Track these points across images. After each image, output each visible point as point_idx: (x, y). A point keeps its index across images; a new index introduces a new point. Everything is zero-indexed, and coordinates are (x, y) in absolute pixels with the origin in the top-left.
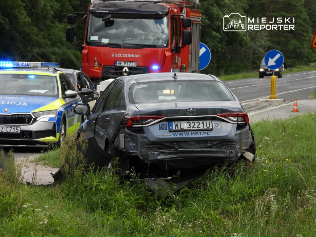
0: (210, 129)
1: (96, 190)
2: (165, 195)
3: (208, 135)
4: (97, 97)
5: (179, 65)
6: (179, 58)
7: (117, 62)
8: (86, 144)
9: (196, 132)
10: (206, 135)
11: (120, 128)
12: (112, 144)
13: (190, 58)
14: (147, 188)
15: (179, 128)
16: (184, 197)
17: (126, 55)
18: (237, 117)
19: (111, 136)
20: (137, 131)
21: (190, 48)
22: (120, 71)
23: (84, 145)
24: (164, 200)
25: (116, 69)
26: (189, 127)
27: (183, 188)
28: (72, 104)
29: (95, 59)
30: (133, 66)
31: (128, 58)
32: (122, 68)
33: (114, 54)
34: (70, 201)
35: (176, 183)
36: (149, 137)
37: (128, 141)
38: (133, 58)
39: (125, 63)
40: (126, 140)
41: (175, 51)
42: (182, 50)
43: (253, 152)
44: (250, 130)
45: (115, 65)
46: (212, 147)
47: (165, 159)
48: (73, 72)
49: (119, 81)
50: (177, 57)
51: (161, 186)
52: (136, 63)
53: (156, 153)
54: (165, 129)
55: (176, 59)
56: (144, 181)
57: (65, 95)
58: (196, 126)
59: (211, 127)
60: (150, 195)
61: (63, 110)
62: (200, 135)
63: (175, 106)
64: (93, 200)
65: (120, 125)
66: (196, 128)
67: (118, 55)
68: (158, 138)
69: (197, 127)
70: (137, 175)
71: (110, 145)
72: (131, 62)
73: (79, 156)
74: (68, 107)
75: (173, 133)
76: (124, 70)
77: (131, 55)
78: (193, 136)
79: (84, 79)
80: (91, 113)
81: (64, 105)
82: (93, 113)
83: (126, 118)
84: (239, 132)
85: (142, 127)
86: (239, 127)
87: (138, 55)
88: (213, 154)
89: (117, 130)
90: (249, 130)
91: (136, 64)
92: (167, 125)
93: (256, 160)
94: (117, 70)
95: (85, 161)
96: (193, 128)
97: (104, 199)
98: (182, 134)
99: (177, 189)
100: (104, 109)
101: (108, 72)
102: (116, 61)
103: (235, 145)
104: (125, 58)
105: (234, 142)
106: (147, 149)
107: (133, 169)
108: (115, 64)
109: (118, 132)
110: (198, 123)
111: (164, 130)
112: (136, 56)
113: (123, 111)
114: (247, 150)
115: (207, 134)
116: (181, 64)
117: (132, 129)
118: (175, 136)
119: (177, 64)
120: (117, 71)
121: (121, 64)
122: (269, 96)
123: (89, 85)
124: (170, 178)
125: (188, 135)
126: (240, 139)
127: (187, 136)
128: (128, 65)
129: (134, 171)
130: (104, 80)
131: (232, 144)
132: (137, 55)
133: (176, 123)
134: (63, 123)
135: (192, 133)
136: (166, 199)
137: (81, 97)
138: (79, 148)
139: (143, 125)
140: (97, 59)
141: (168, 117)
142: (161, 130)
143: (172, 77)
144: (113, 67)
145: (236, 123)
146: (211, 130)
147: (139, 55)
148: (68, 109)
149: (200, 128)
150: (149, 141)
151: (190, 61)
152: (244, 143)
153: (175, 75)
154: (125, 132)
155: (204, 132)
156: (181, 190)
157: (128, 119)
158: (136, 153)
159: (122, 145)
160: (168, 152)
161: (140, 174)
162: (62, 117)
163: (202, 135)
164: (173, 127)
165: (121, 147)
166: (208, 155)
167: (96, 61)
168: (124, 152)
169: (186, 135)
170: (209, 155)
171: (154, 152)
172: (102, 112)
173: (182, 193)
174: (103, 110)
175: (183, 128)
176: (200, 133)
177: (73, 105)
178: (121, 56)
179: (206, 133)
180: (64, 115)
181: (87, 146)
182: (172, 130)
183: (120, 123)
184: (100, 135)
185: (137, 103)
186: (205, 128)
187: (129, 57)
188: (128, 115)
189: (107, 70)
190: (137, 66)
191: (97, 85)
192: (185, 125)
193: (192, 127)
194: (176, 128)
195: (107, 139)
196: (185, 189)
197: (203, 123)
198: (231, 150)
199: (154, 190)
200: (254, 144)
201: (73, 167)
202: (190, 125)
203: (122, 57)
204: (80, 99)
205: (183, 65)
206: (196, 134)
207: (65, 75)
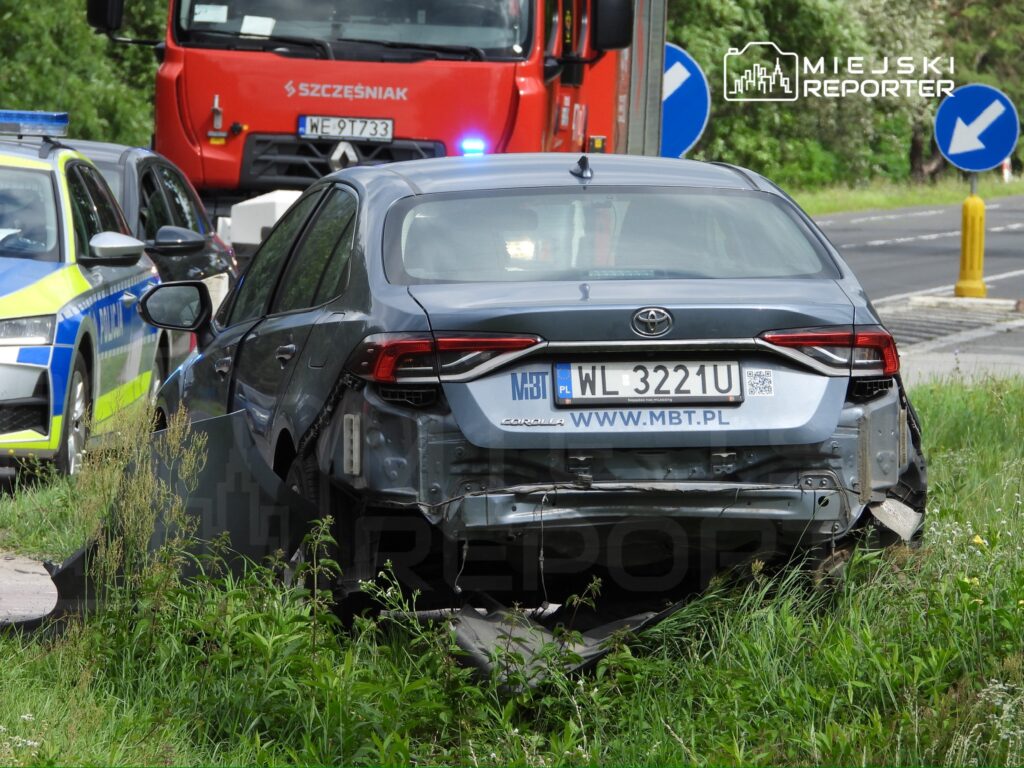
0: (732, 399)
1: (235, 652)
2: (534, 682)
3: (721, 423)
4: (225, 263)
5: (574, 138)
6: (577, 106)
7: (308, 119)
8: (199, 454)
9: (670, 413)
10: (713, 426)
11: (344, 388)
12: (305, 458)
13: (622, 108)
14: (455, 648)
15: (599, 394)
16: (615, 690)
17: (347, 89)
18: (848, 350)
19: (305, 420)
20: (417, 401)
21: (624, 66)
22: (321, 160)
23: (189, 458)
24: (530, 702)
25: (304, 147)
26: (642, 387)
27: (612, 651)
28: (121, 294)
29: (213, 104)
30: (378, 136)
31: (356, 100)
32: (327, 145)
33: (296, 85)
34: (122, 697)
35: (582, 631)
36: (468, 430)
37: (377, 447)
38: (377, 100)
39: (342, 125)
40: (368, 440)
41: (557, 77)
42: (589, 74)
43: (916, 499)
44: (903, 406)
45: (297, 134)
46: (741, 476)
47: (537, 523)
48: (124, 156)
49: (338, 185)
50: (567, 100)
51: (514, 644)
52: (390, 123)
53: (497, 498)
54: (538, 397)
55: (565, 111)
56: (443, 619)
57: (92, 251)
58: (671, 385)
59: (735, 392)
60: (467, 681)
61: (82, 319)
62: (690, 422)
63: (580, 295)
64: (223, 695)
65: (341, 375)
66: (673, 394)
67: (311, 89)
68: (507, 434)
69: (678, 390)
70: (407, 595)
71: (297, 462)
72: (369, 121)
73: (166, 505)
74: (102, 303)
75: (572, 415)
76: (336, 156)
77: (368, 89)
78: (658, 427)
79: (170, 185)
80: (215, 324)
81: (86, 295)
82: (221, 324)
83: (370, 345)
84: (858, 411)
85: (438, 386)
86: (859, 392)
87: (398, 90)
88: (744, 507)
89: (330, 397)
90: (899, 406)
91: (390, 129)
92: (548, 378)
93: (925, 535)
94: (309, 153)
95: (190, 524)
96: (658, 391)
97: (269, 692)
98: (611, 417)
99: (586, 658)
100: (272, 307)
101: (266, 162)
102: (304, 116)
103: (839, 468)
104: (344, 100)
105: (835, 457)
106: (459, 479)
107: (387, 573)
108: (298, 127)
109: (336, 405)
110: (681, 373)
111: (533, 397)
112: (389, 93)
113: (354, 316)
114: (889, 493)
115: (717, 418)
116: (585, 131)
117: (393, 395)
118: (582, 424)
119: (566, 133)
120: (306, 160)
121: (325, 130)
122: (952, 287)
123: (191, 214)
124: (553, 608)
125: (636, 423)
126: (863, 445)
127: (631, 428)
128: (356, 134)
129: (392, 579)
130: (250, 196)
131: (827, 467)
132: (395, 93)
133: (587, 370)
134: (80, 370)
135: (652, 414)
136: (538, 697)
137: (156, 261)
138: (166, 470)
139: (444, 378)
140: (220, 105)
141: (552, 344)
142: (521, 398)
143: (572, 173)
144: (289, 139)
145: (846, 372)
146: (736, 404)
147: (405, 90)
148: (103, 312)
149: (688, 392)
150: (468, 444)
151: (622, 119)
152: (879, 461)
153: (583, 163)
154: (361, 406)
155: (705, 413)
156: (606, 661)
157: (378, 348)
158: (413, 497)
159: (352, 461)
160: (548, 495)
161: (418, 592)
162: (75, 347)
163: (695, 423)
164: (570, 389)
165: (346, 470)
166: (719, 510)
167: (216, 112)
168: (359, 494)
169: (626, 423)
170: (728, 510)
171: (489, 496)
172: (264, 318)
173: (607, 673)
174: (269, 313)
175: (616, 393)
176: (690, 413)
177: (125, 298)
178: (324, 95)
179: (713, 417)
180: (86, 338)
181: (201, 462)
182: (568, 402)
183: (344, 368)
184: (253, 420)
185: (417, 281)
186: (712, 392)
187: (361, 96)
188: (376, 330)
189: (264, 153)
190: (394, 138)
191: (220, 220)
192: (623, 380)
193: (653, 385)
194: (583, 393)
195: (284, 433)
196: (622, 655)
197: (701, 372)
198: (821, 492)
199: (487, 659)
200: (919, 466)
201: (139, 555)
202: (644, 380)
203: (331, 100)
204: (154, 270)
205: (593, 141)
206: (671, 418)
207: (91, 168)
